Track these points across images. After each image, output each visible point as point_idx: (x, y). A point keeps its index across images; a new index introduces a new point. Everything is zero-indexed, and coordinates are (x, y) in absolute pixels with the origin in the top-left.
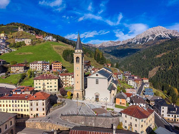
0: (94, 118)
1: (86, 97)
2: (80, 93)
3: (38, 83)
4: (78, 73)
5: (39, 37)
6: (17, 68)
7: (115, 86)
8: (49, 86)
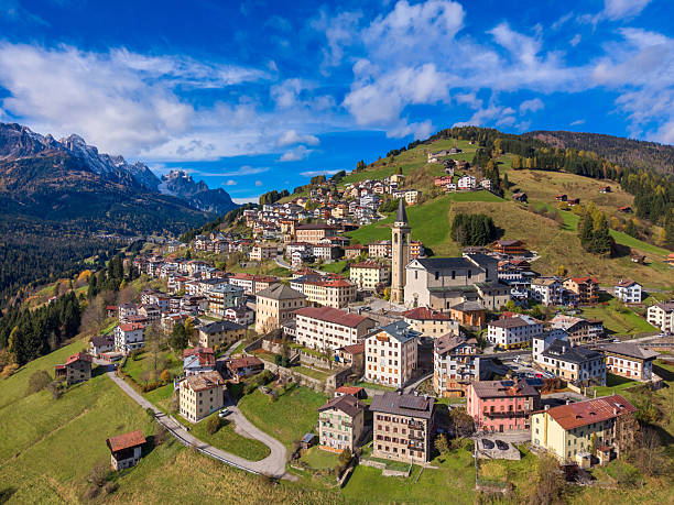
0: (377, 316)
1: (405, 298)
3: (355, 273)
4: (396, 258)
5: (443, 182)
6: (353, 252)
7: (480, 292)
8: (367, 278)
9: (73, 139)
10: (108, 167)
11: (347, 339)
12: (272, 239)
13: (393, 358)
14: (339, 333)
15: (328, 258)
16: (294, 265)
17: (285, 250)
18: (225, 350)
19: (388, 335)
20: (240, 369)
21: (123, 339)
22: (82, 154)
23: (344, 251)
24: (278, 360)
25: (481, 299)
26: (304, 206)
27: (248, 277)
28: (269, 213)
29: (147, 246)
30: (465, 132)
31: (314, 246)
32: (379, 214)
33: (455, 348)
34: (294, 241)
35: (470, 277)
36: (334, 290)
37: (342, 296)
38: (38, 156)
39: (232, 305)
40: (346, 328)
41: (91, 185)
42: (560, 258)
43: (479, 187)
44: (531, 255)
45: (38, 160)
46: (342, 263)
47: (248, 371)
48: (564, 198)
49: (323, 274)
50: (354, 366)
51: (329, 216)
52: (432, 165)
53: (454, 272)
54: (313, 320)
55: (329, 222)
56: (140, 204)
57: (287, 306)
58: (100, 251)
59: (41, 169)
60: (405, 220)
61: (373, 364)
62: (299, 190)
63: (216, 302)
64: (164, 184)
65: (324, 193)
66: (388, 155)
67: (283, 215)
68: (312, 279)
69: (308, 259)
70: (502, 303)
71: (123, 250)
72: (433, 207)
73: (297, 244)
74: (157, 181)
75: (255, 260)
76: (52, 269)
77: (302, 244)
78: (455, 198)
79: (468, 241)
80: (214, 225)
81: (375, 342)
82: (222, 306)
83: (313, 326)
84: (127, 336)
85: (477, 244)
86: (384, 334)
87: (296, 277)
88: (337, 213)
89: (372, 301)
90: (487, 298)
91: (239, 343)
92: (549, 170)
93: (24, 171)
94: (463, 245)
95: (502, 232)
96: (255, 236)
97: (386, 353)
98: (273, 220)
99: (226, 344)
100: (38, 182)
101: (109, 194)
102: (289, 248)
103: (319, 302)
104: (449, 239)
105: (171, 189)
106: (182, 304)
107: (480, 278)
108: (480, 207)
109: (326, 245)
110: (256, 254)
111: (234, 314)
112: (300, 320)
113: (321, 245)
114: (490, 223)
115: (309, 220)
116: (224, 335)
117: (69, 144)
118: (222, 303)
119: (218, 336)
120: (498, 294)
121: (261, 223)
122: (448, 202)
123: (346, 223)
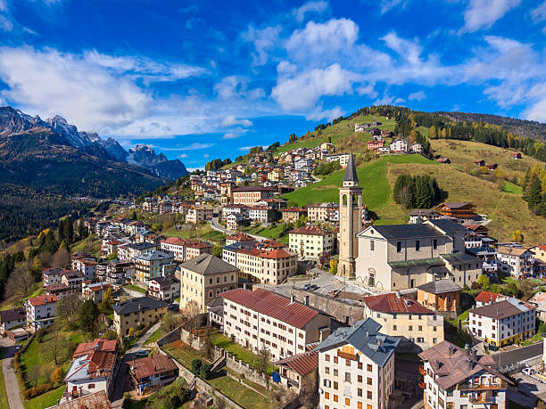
0: (326, 299)
1: (357, 273)
2: (348, 265)
3: (295, 240)
4: (345, 225)
5: (375, 146)
6: (291, 215)
7: (449, 267)
8: (308, 246)
9: (57, 119)
10: (85, 142)
11: (291, 342)
12: (211, 201)
13: (365, 387)
14: (279, 331)
15: (264, 221)
16: (229, 229)
17: (221, 212)
18: (140, 336)
19: (356, 351)
20: (145, 380)
21: (33, 314)
22: (64, 131)
23: (281, 215)
24: (197, 367)
25: (450, 274)
26: (243, 171)
27: (180, 241)
28: (211, 178)
29: (113, 206)
30: (382, 109)
31: (251, 208)
32: (314, 177)
33: (468, 379)
34: (230, 203)
35: (435, 248)
36: (272, 261)
37: (281, 270)
38: (27, 132)
39: (158, 275)
40: (288, 326)
41: (70, 156)
42: (512, 222)
43: (410, 152)
44: (480, 218)
45: (27, 136)
46: (280, 226)
47: (155, 381)
48: (482, 163)
49: (259, 239)
50: (303, 393)
51: (265, 179)
52: (359, 134)
53: (418, 243)
54: (244, 309)
55: (265, 185)
56: (111, 172)
57: (215, 283)
58: (73, 211)
59: (29, 143)
60: (355, 179)
61: (332, 391)
62: (240, 159)
63: (142, 270)
64: (131, 156)
65: (261, 159)
66: (316, 129)
67: (224, 179)
68: (247, 246)
69: (244, 222)
70: (473, 279)
71: (92, 210)
72: (369, 169)
73: (233, 206)
74: (125, 154)
75: (190, 222)
76: (29, 226)
77: (238, 206)
78: (391, 161)
79: (413, 204)
80: (165, 189)
81: (336, 360)
82: (148, 275)
83: (244, 317)
84: (37, 311)
85: (422, 207)
86: (350, 348)
87: (229, 243)
88: (273, 176)
89: (316, 275)
90: (458, 274)
91: (157, 326)
92: (462, 139)
93: (15, 145)
94: (408, 208)
95: (445, 195)
96: (196, 197)
97: (354, 378)
98: (215, 184)
99: (142, 327)
100: (26, 154)
101: (84, 163)
102: (224, 210)
103: (254, 274)
104: (391, 202)
105: (136, 159)
106: (108, 271)
107: (447, 248)
108: (419, 168)
109: (263, 208)
110: (192, 217)
111: (158, 286)
112: (228, 306)
113: (257, 208)
114: (435, 185)
115: (247, 183)
116: (141, 316)
117: (53, 124)
118: (148, 272)
119: (133, 317)
120: (470, 268)
121: (204, 186)
122: (383, 164)
123: (282, 185)
